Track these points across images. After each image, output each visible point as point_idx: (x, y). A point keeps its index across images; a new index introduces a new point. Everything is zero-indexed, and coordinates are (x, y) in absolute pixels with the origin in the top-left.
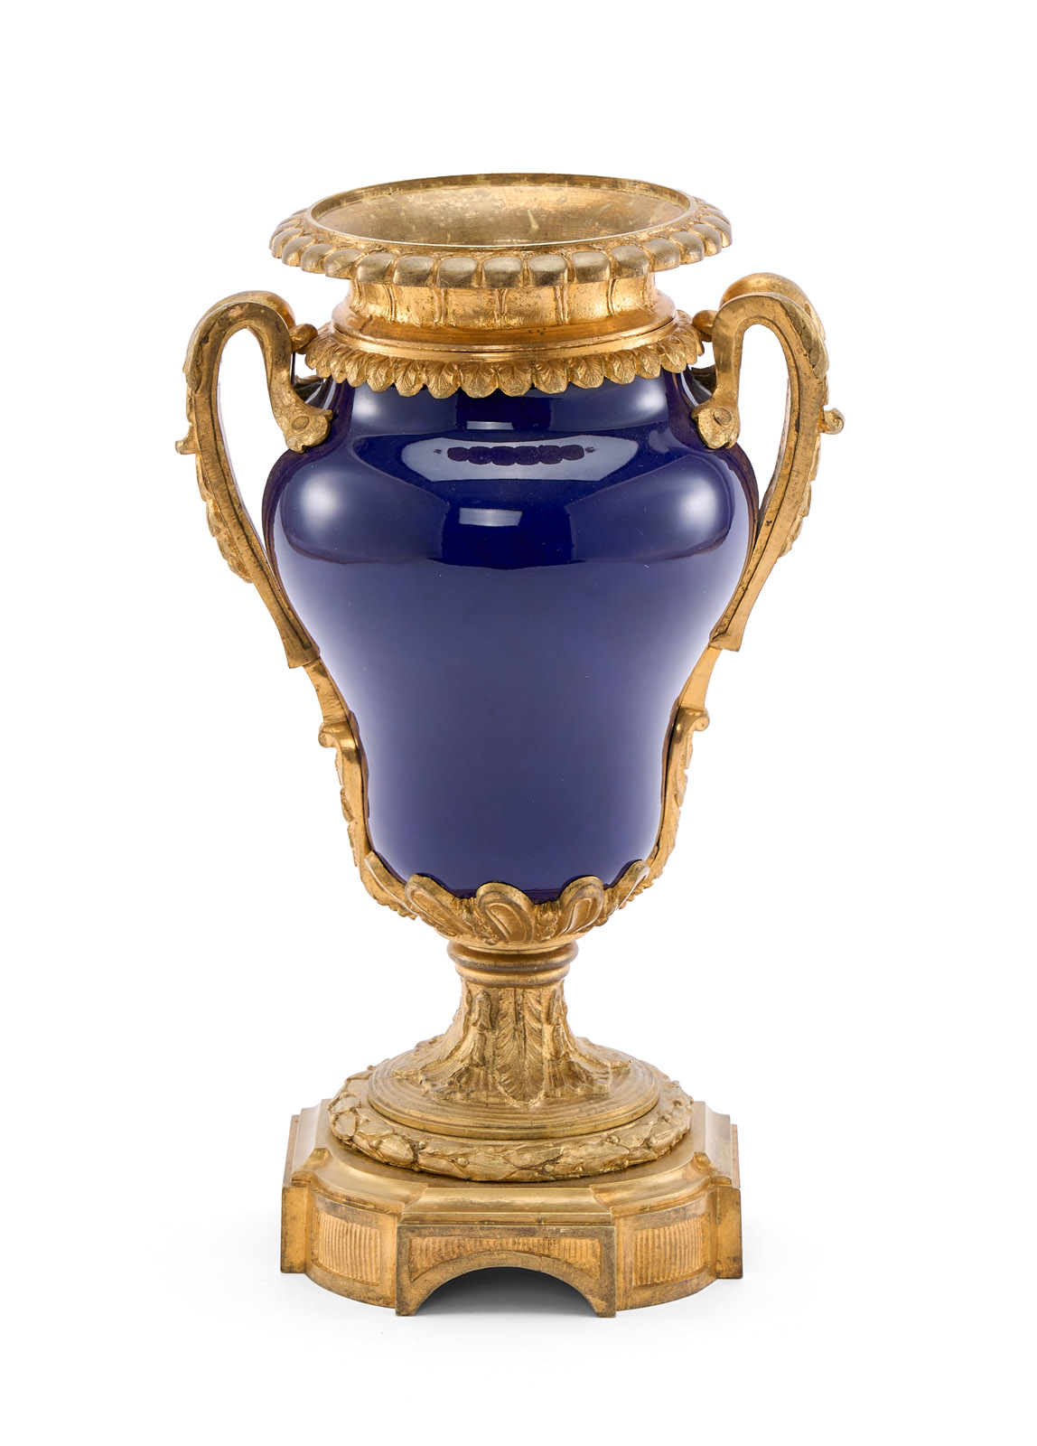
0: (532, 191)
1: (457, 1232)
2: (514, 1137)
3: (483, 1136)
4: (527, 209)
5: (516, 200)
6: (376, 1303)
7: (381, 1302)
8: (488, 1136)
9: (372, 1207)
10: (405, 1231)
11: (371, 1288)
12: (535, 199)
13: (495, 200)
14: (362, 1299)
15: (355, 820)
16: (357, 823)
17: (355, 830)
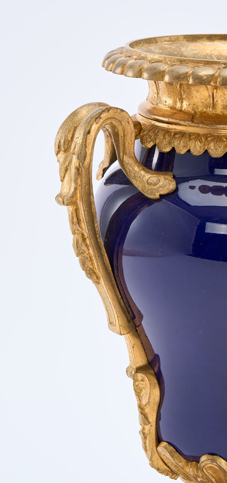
0: (211, 45)
4: (212, 55)
5: (205, 50)
12: (215, 49)
13: (193, 50)
15: (151, 424)
16: (152, 426)
17: (150, 430)
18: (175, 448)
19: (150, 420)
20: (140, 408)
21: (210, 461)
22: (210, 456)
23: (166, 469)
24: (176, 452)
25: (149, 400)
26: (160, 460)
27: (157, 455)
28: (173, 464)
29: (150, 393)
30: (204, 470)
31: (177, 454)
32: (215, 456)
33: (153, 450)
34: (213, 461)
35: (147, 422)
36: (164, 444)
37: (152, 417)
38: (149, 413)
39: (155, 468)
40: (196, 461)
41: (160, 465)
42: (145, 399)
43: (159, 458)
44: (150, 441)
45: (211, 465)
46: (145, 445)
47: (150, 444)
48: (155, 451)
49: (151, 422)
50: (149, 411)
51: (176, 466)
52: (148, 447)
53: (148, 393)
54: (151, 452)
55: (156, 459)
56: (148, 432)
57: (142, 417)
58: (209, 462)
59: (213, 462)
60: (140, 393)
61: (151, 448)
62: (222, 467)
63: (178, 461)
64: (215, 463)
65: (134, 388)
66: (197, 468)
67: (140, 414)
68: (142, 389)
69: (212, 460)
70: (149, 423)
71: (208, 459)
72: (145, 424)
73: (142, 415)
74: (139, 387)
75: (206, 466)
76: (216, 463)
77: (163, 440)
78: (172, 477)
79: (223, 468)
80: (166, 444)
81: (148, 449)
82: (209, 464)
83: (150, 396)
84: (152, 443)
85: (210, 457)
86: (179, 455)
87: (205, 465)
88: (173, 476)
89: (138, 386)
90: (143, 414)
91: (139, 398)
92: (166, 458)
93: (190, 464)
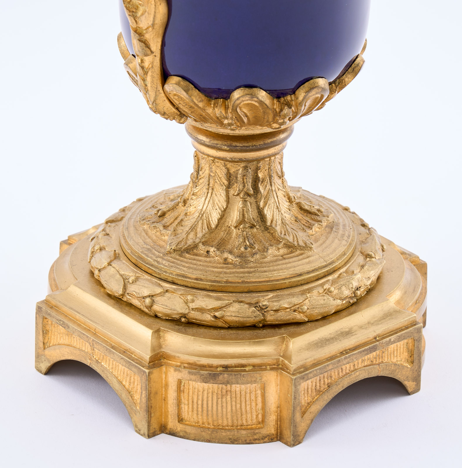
1: (331, 367)
2: (320, 276)
3: (299, 283)
6: (262, 441)
7: (266, 439)
8: (303, 282)
9: (251, 368)
10: (298, 380)
11: (257, 431)
14: (248, 442)
15: (154, 54)
16: (155, 56)
17: (153, 63)
18: (192, 84)
19: (153, 48)
20: (137, 33)
21: (249, 96)
22: (247, 89)
23: (175, 112)
24: (194, 88)
25: (154, 21)
26: (167, 101)
27: (163, 95)
28: (186, 105)
29: (155, 12)
30: (238, 110)
31: (196, 91)
32: (255, 89)
33: (158, 90)
34: (253, 96)
35: (149, 52)
36: (174, 80)
37: (156, 44)
38: (152, 39)
39: (159, 113)
40: (223, 98)
41: (167, 108)
42: (147, 20)
43: (165, 98)
44: (153, 77)
45: (249, 102)
46: (145, 83)
47: (152, 82)
48: (160, 91)
49: (154, 51)
50: (152, 37)
51: (191, 107)
52: (149, 85)
53: (153, 13)
54: (156, 93)
55: (162, 101)
56: (151, 66)
57: (140, 46)
58: (247, 98)
59: (252, 98)
60: (136, 12)
61: (156, 87)
62: (264, 103)
63: (197, 100)
64: (256, 99)
65: (126, 7)
66: (225, 108)
67: (138, 41)
68: (137, 7)
69: (251, 94)
70: (152, 52)
71: (246, 95)
72: (146, 55)
73: (140, 43)
74: (133, 4)
75: (242, 104)
76: (258, 98)
77: (170, 74)
78: (181, 122)
79: (266, 104)
80: (179, 80)
81: (149, 88)
82: (247, 100)
83: (155, 16)
84: (156, 80)
85: (247, 91)
86: (199, 92)
87: (240, 103)
88: (183, 120)
89: (131, 3)
90: (142, 41)
91: (135, 20)
92: (177, 98)
93: (213, 103)
